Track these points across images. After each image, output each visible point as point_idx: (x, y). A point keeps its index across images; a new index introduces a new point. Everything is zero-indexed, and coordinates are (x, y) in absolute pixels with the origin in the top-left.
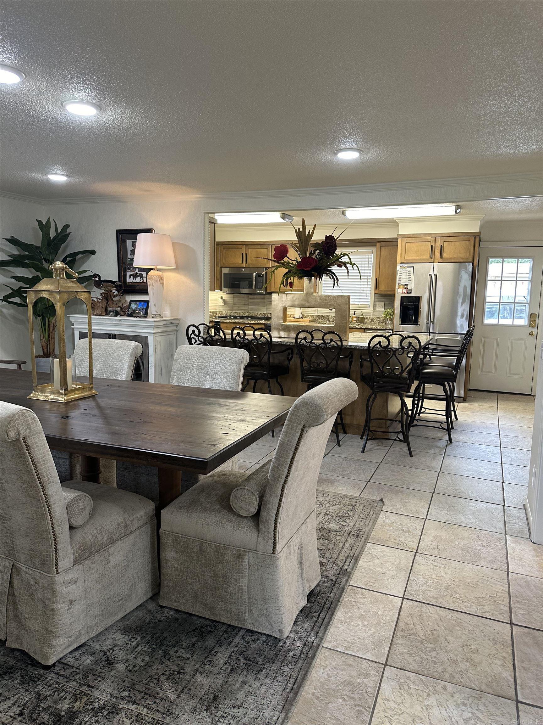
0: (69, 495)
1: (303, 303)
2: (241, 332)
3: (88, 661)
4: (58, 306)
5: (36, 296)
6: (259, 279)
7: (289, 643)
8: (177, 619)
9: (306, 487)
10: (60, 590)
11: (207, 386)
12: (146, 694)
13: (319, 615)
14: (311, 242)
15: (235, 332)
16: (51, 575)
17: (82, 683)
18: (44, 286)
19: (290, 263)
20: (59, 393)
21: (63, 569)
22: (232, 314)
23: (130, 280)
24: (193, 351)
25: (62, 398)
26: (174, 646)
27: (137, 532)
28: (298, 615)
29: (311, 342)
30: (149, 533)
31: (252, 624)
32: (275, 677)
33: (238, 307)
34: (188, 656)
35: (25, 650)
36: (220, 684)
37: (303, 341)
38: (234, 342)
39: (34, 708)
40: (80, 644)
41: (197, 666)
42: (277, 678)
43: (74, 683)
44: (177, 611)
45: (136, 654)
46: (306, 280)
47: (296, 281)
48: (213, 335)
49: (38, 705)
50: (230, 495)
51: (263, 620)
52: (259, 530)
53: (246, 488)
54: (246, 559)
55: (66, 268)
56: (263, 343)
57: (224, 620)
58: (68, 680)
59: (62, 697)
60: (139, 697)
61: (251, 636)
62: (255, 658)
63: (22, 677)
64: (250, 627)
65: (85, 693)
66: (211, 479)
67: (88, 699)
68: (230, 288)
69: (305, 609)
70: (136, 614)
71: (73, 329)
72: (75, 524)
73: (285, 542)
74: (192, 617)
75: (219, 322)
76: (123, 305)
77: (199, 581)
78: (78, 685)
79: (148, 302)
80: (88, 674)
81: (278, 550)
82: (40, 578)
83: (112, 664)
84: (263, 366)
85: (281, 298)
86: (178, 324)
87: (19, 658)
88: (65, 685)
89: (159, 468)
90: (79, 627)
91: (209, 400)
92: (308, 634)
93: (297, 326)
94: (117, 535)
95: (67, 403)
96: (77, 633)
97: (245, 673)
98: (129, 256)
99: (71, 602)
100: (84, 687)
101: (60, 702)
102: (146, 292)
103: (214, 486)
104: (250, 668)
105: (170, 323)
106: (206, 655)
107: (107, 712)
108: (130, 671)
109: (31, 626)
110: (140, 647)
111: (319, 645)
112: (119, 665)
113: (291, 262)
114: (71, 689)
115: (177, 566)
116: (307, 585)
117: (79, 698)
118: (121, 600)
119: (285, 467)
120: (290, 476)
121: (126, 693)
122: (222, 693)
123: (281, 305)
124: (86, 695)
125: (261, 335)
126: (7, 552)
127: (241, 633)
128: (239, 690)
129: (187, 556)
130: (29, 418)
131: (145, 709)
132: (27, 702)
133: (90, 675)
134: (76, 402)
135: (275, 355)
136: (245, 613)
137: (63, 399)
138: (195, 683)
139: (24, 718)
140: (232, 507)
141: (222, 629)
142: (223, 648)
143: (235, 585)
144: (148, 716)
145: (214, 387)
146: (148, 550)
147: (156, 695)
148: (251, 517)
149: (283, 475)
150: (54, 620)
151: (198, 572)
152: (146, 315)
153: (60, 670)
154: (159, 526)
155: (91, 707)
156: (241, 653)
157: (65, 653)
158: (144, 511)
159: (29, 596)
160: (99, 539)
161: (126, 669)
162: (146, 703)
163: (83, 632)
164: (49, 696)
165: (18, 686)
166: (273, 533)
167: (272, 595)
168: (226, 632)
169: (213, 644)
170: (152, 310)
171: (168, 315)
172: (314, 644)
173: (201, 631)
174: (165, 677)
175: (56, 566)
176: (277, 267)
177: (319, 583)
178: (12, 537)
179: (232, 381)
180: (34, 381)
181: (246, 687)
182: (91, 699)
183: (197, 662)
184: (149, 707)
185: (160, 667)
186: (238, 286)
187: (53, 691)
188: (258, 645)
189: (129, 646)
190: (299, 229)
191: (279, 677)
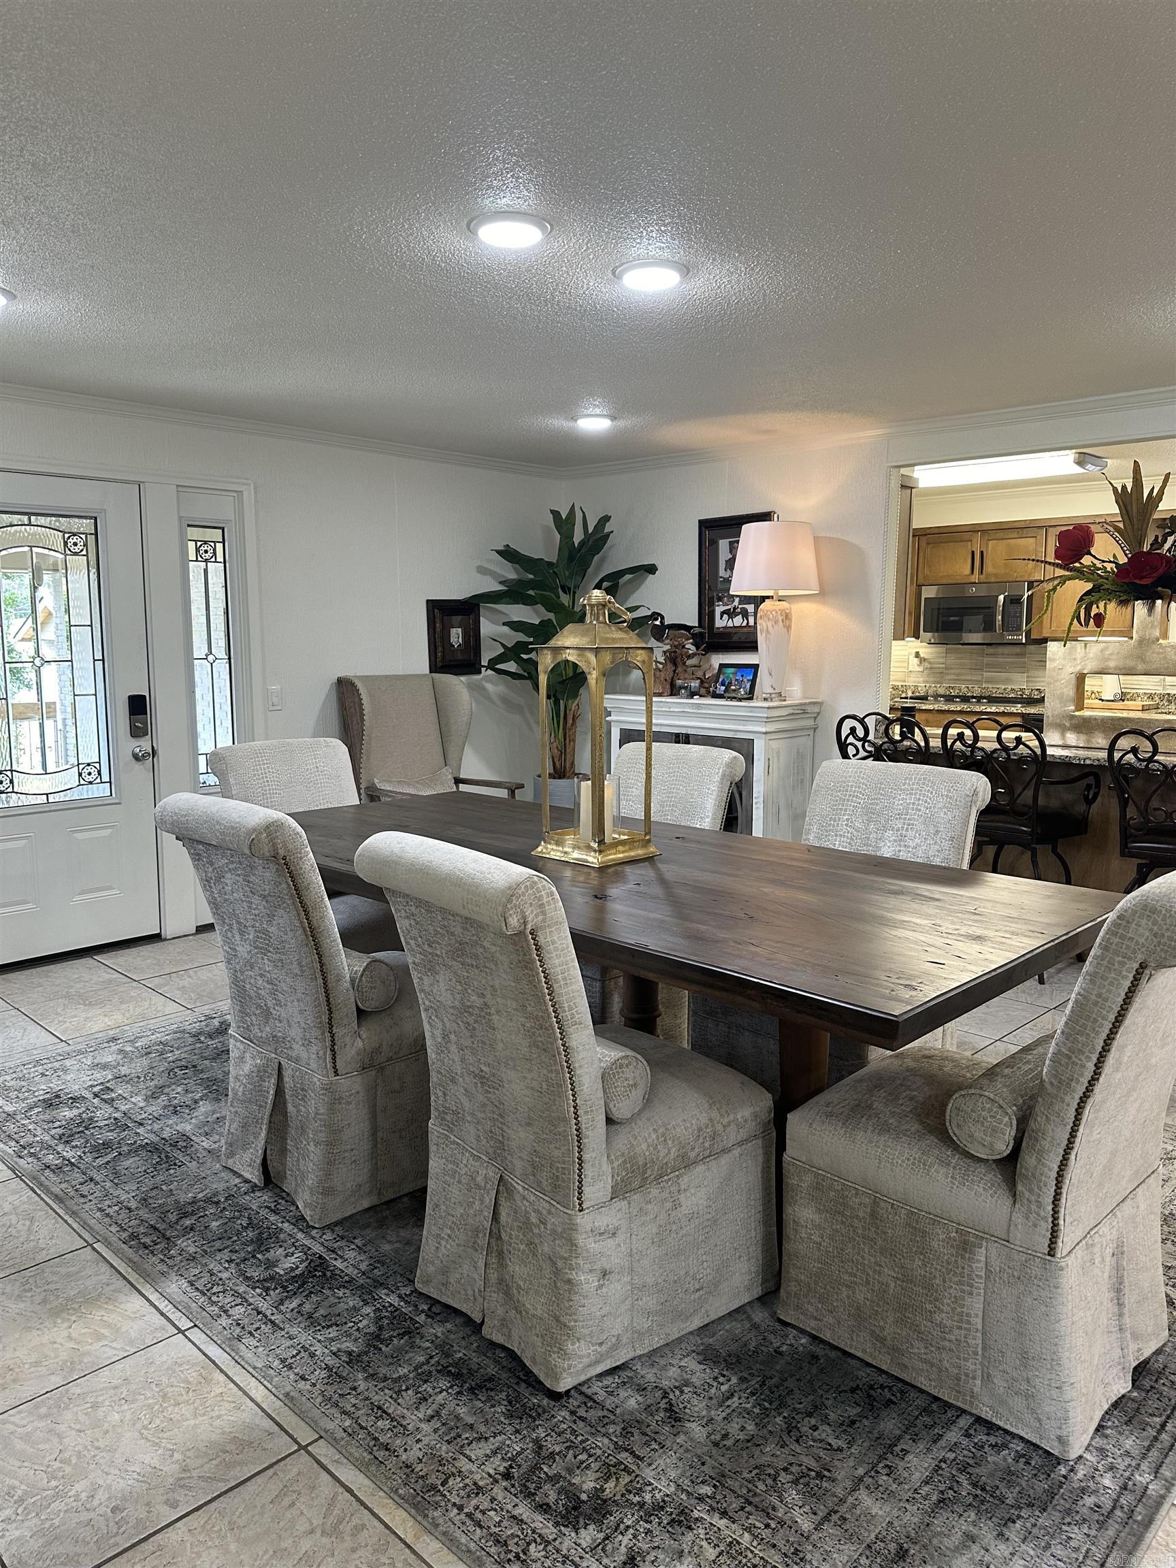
0: (608, 1054)
1: (1130, 663)
2: (968, 732)
3: (632, 1402)
4: (593, 677)
5: (554, 658)
6: (1012, 609)
7: (1082, 1472)
8: (815, 1357)
9: (1138, 1111)
10: (585, 1246)
11: (887, 851)
12: (750, 1503)
13: (1163, 1426)
14: (1156, 516)
15: (953, 732)
16: (569, 1212)
17: (620, 1443)
18: (570, 641)
19: (1100, 569)
20: (589, 848)
21: (592, 1203)
22: (941, 691)
23: (720, 623)
24: (856, 772)
25: (595, 857)
26: (810, 1415)
27: (737, 1152)
28: (1106, 1413)
29: (1150, 760)
30: (760, 1159)
31: (991, 1408)
32: (1048, 1546)
33: (957, 675)
34: (840, 1443)
35: (516, 1350)
36: (913, 1526)
37: (1130, 756)
38: (948, 755)
39: (531, 1471)
40: (618, 1363)
41: (861, 1471)
42: (1053, 1549)
43: (606, 1441)
44: (815, 1338)
45: (728, 1411)
46: (1140, 607)
47: (1111, 610)
48: (897, 737)
49: (536, 1468)
50: (944, 1106)
51: (1018, 1403)
52: (1014, 1195)
53: (987, 1093)
54: (981, 1255)
55: (610, 602)
56: (1022, 759)
57: (923, 1382)
58: (593, 1430)
59: (582, 1462)
60: (734, 1505)
61: (988, 1434)
62: (998, 1487)
63: (510, 1402)
64: (987, 1414)
65: (626, 1466)
66: (897, 1062)
67: (631, 1481)
68: (937, 631)
69: (1124, 1400)
70: (727, 1327)
71: (609, 723)
72: (617, 1114)
73: (1079, 1234)
74: (849, 1360)
75: (912, 709)
76: (704, 675)
77: (868, 1283)
78: (612, 1447)
79: (755, 667)
80: (633, 1430)
81: (1063, 1247)
82: (549, 1212)
83: (678, 1420)
84: (1022, 814)
85: (1070, 654)
86: (818, 713)
87: (505, 1364)
88: (588, 1440)
89: (780, 1021)
90: (616, 1327)
91: (889, 884)
92: (1134, 1463)
93: (1112, 719)
94: (697, 1150)
95: (602, 869)
96: (614, 1340)
97: (973, 1515)
98: (722, 573)
99: (605, 1274)
100: (625, 1455)
101: (578, 1472)
102: (752, 646)
103: (904, 1079)
104: (984, 1508)
105: (801, 711)
106: (880, 1451)
107: (669, 1518)
108: (716, 1444)
109: (528, 1306)
110: (735, 1399)
111: (1163, 1497)
112: (693, 1425)
113: (1099, 565)
114: (599, 1452)
115: (819, 1240)
116: (1133, 1347)
117: (615, 1473)
118: (698, 1290)
119: (1088, 1058)
120: (1101, 1079)
121: (706, 1490)
122: (917, 1547)
123: (1071, 670)
124: (627, 1470)
125: (1019, 740)
126: (491, 1151)
127: (964, 1422)
128: (957, 1550)
129: (842, 1222)
130: (543, 893)
131: (746, 1535)
132: (519, 1454)
133: (636, 1432)
134: (619, 868)
135: (1052, 788)
136: (974, 1378)
137: (596, 861)
138: (855, 1506)
139: (513, 1486)
140: (950, 1131)
141: (918, 1402)
142: (921, 1446)
143: (954, 1309)
144: (752, 1552)
145: (903, 856)
146: (757, 1194)
147: (770, 1511)
148: (995, 1161)
149: (1082, 1075)
150: (571, 1303)
151: (866, 1262)
152: (750, 696)
153: (579, 1406)
154: (781, 1146)
155: (637, 1499)
156: (964, 1468)
157: (589, 1376)
158: (751, 1110)
159: (527, 1245)
160: (662, 1154)
161: (707, 1437)
162: (750, 1521)
163: (624, 1340)
164: (557, 1454)
165: (502, 1419)
166: (1050, 1208)
167: (1044, 1351)
168: (926, 1410)
169: (898, 1432)
170: (765, 683)
171: (796, 693)
172: (1149, 1492)
173: (869, 1396)
174: (790, 1478)
175: (580, 1194)
176: (1063, 580)
177: (1164, 1346)
178: (501, 1123)
179: (946, 845)
180: (544, 822)
181: (975, 1548)
182: (638, 1482)
183: (861, 1462)
184: (757, 1532)
185: (778, 1453)
186: (958, 627)
187: (565, 1445)
188: (1005, 1460)
189: (713, 1391)
190: (1124, 487)
191: (1058, 1547)
